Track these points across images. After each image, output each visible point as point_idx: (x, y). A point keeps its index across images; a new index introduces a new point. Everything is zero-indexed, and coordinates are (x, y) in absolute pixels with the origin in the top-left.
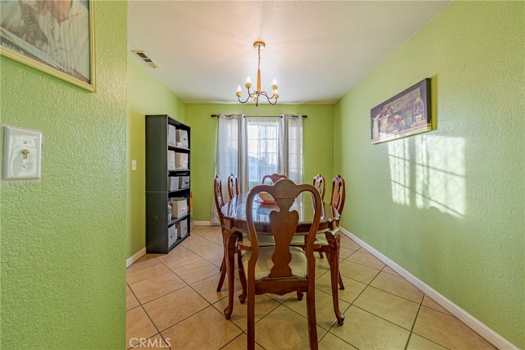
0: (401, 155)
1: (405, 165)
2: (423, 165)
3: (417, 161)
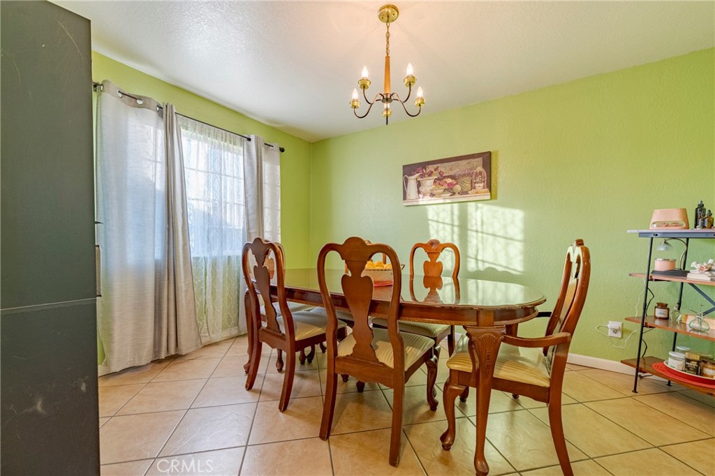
0: (448, 221)
1: (453, 232)
2: (477, 231)
3: (469, 228)
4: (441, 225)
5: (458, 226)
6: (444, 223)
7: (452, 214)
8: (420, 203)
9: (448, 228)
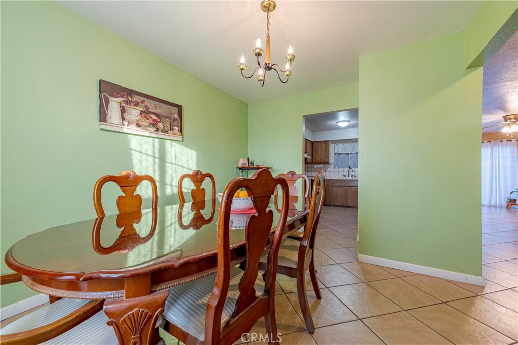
0: (150, 152)
1: (154, 163)
2: (172, 163)
3: (167, 160)
4: (144, 156)
5: (158, 158)
6: (146, 154)
7: (154, 147)
8: (125, 130)
9: (150, 159)
